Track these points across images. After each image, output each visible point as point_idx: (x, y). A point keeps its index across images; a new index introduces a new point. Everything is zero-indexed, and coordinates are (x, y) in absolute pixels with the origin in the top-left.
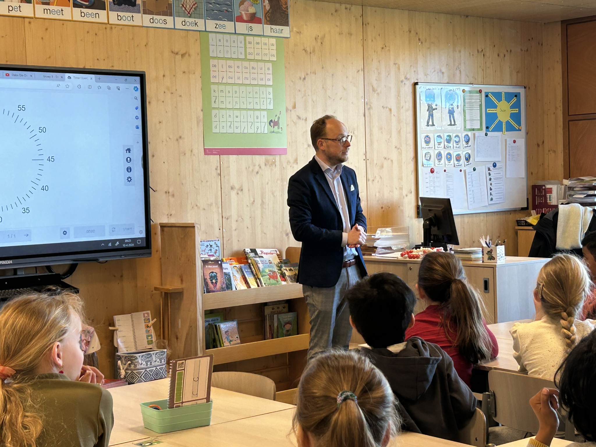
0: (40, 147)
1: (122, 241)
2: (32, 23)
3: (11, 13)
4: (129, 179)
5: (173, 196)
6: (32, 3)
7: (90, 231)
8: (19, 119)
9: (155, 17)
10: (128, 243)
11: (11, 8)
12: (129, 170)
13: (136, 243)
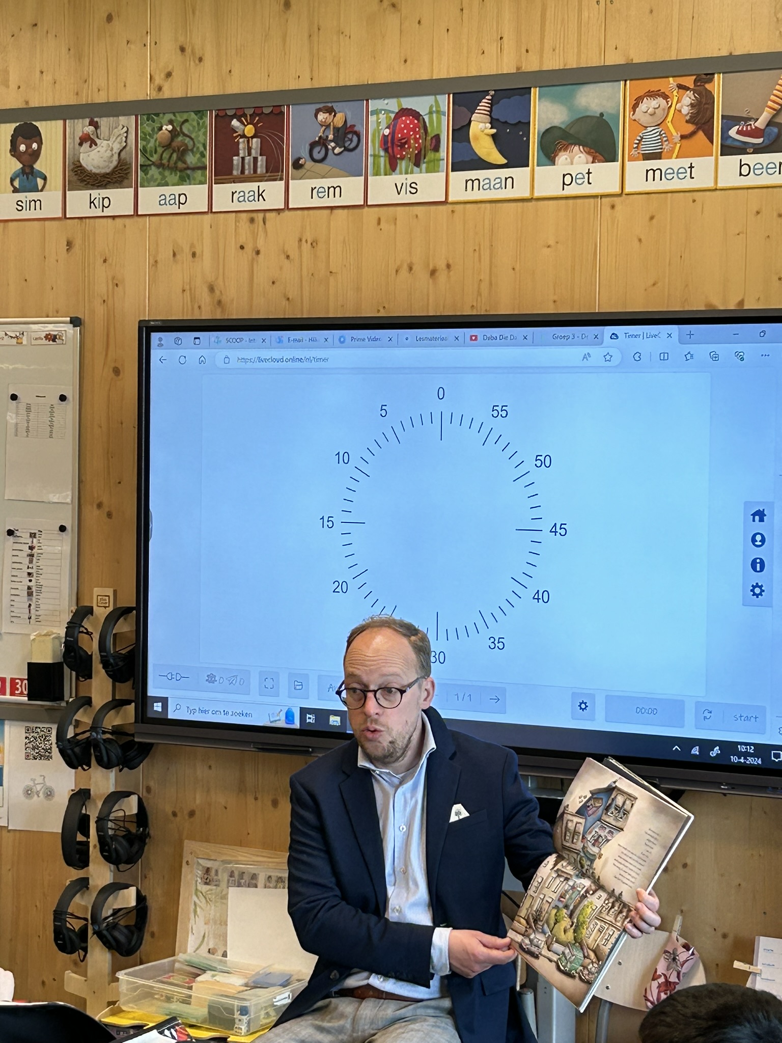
0: (534, 502)
1: (729, 747)
2: (618, 208)
3: (569, 191)
4: (757, 590)
6: (613, 159)
7: (645, 710)
8: (493, 437)
10: (746, 755)
11: (568, 180)
12: (757, 565)
13: (766, 757)
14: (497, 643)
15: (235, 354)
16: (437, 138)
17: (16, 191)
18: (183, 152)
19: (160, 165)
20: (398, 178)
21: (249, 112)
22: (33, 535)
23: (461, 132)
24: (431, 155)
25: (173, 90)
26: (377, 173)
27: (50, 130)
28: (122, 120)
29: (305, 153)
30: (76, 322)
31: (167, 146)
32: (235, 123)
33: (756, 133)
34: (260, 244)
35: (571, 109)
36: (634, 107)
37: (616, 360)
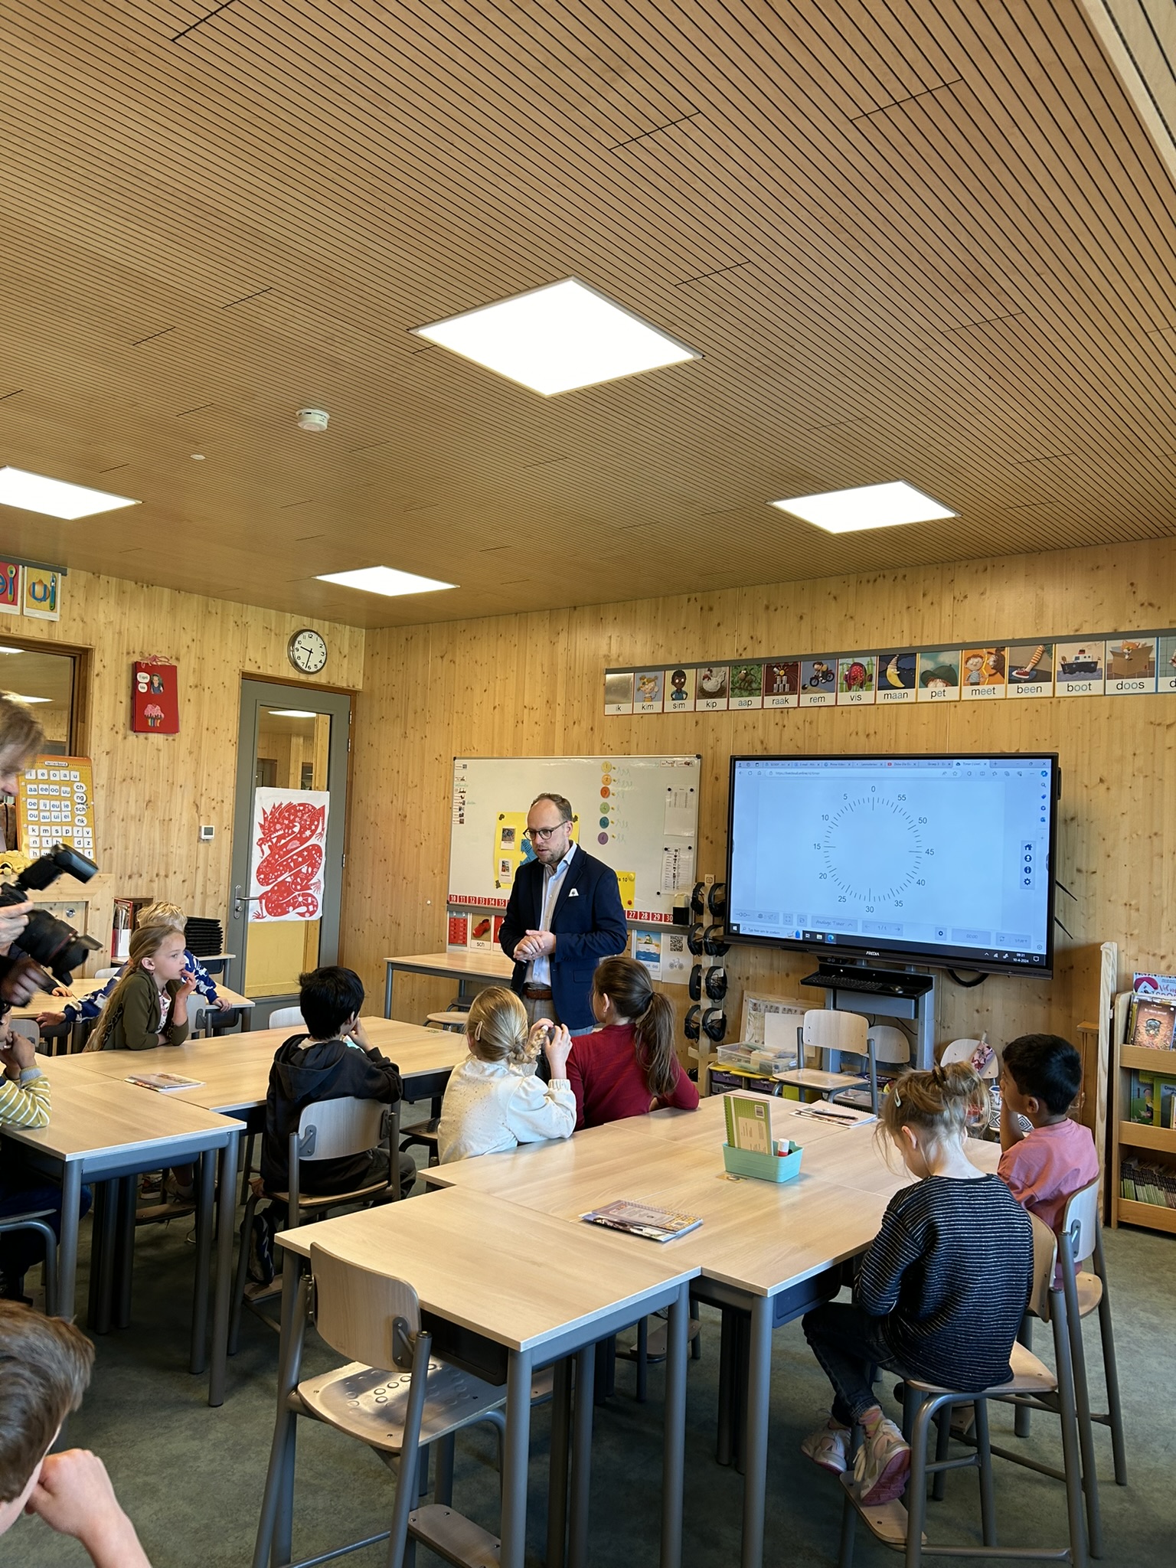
0: (918, 839)
1: (1012, 954)
2: (958, 707)
3: (934, 699)
4: (1027, 882)
6: (957, 685)
7: (971, 936)
8: (898, 809)
9: (1125, 681)
10: (1021, 958)
12: (1028, 870)
13: (1031, 960)
14: (899, 903)
15: (774, 771)
16: (871, 675)
17: (673, 699)
18: (750, 683)
19: (740, 688)
20: (852, 694)
21: (782, 665)
22: (676, 851)
23: (882, 673)
24: (868, 683)
25: (747, 655)
26: (842, 691)
27: (690, 673)
28: (723, 668)
29: (808, 683)
30: (698, 757)
31: (743, 680)
32: (775, 669)
33: (1026, 674)
34: (785, 723)
35: (936, 663)
36: (966, 662)
37: (959, 775)
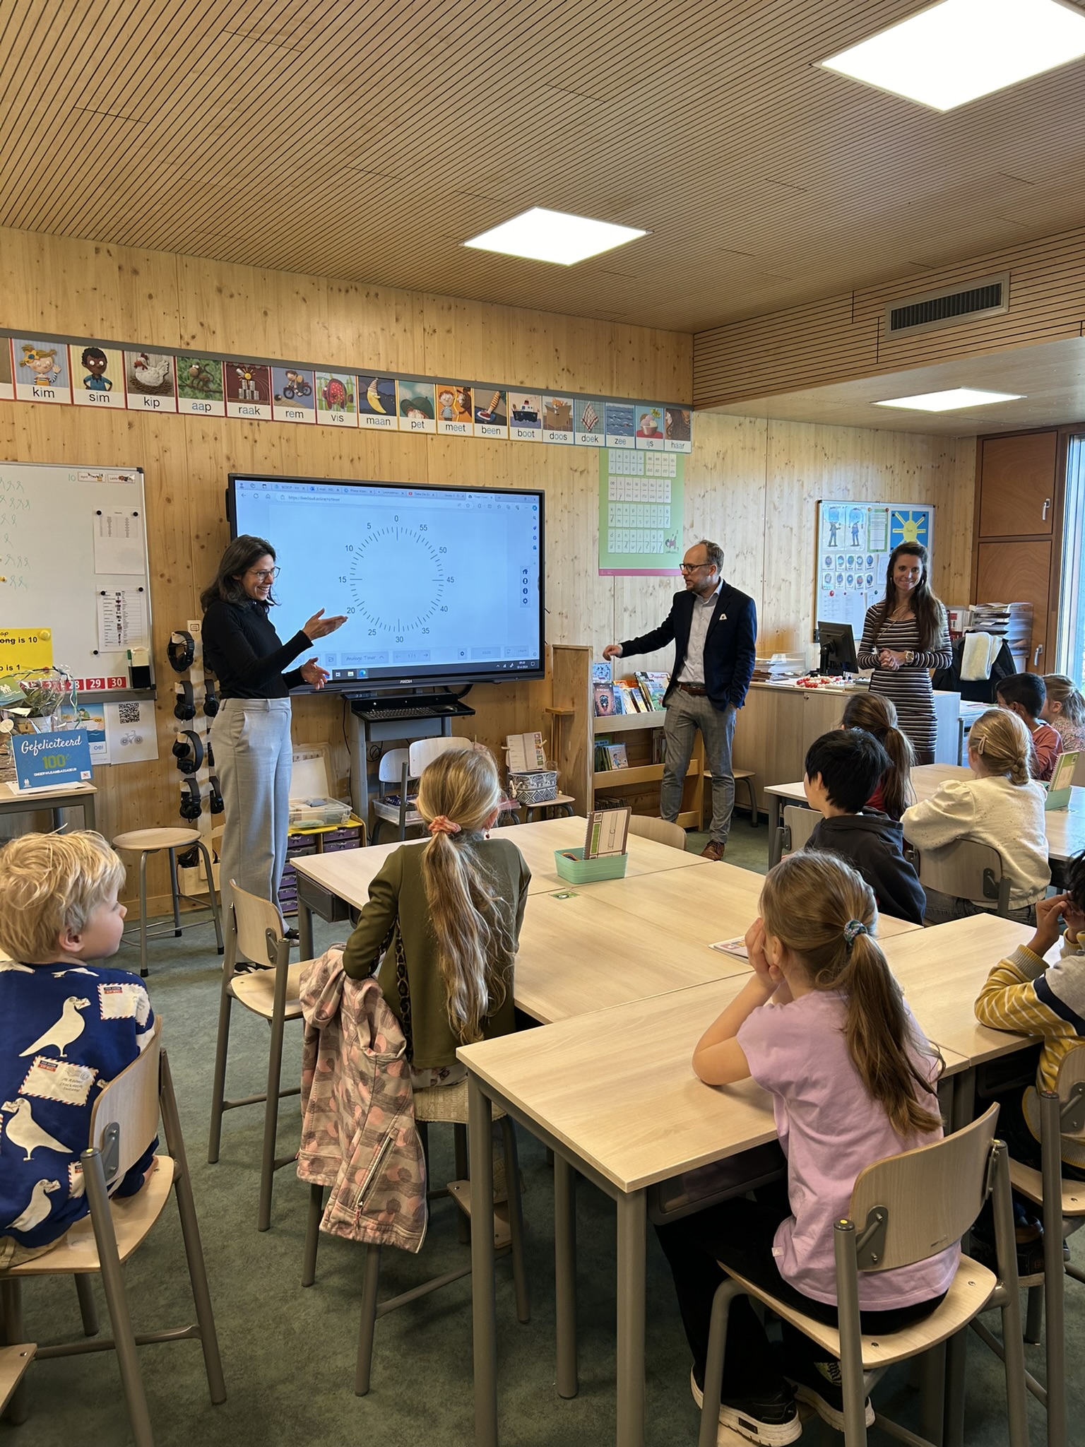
0: (440, 568)
1: (516, 663)
2: (435, 440)
3: (414, 430)
4: (525, 601)
5: (567, 617)
6: (433, 418)
7: (487, 652)
8: (421, 539)
9: (555, 432)
10: (522, 665)
11: (414, 425)
12: (525, 591)
13: (529, 665)
14: (426, 631)
15: (287, 495)
16: (352, 396)
17: (88, 388)
18: (206, 382)
19: (192, 387)
20: (333, 413)
21: (247, 366)
22: (118, 594)
23: (363, 395)
24: (349, 404)
25: (194, 346)
26: (322, 409)
28: (165, 357)
29: (281, 393)
30: (140, 470)
31: (196, 377)
32: (238, 370)
33: (487, 415)
34: (257, 438)
35: (413, 392)
36: (440, 396)
37: (471, 507)
